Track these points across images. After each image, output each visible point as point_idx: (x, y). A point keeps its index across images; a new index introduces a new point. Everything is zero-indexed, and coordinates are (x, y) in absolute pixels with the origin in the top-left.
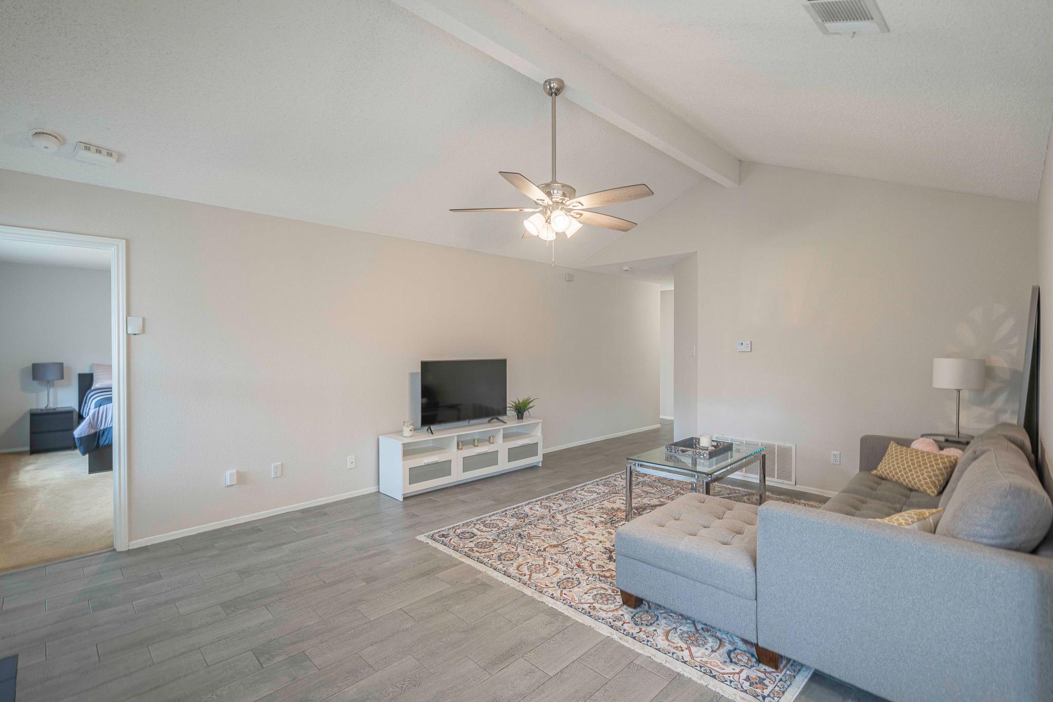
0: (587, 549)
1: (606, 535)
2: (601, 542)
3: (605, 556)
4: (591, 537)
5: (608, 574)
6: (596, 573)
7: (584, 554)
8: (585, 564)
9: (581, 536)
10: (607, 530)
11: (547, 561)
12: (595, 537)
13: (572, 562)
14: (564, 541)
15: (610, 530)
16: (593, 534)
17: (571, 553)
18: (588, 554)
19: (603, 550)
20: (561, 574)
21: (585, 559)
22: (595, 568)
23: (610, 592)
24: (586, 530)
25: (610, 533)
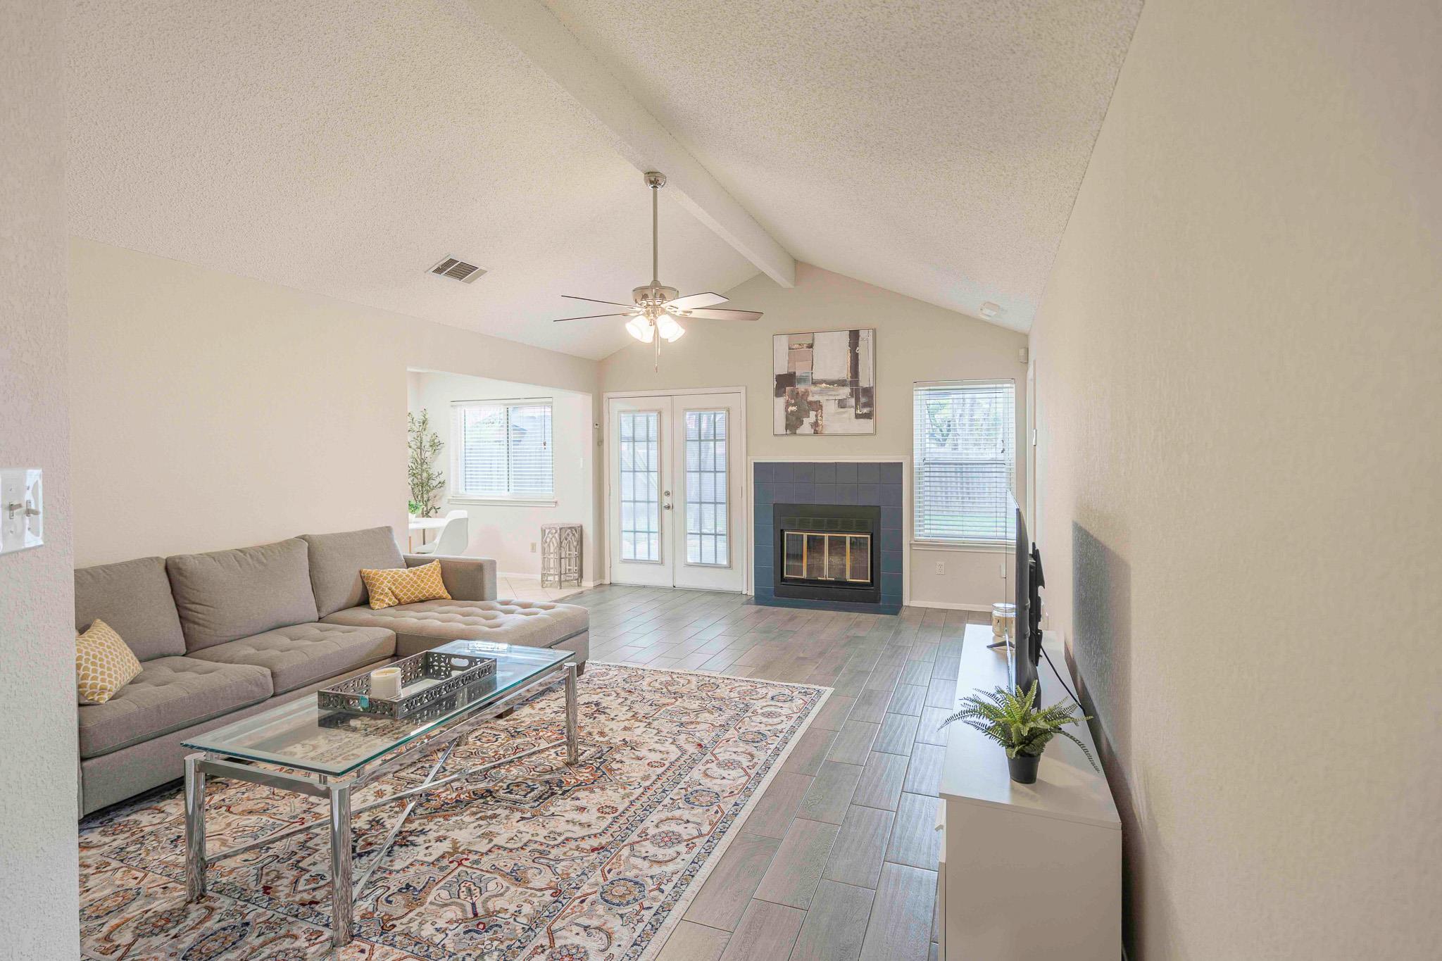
0: (628, 708)
1: (606, 730)
2: (613, 719)
3: (604, 705)
4: (626, 723)
5: (599, 690)
6: (610, 690)
7: (628, 702)
8: (623, 694)
9: (641, 721)
10: (607, 738)
11: (665, 690)
12: (622, 725)
13: (639, 694)
14: (659, 713)
15: (602, 739)
16: (625, 729)
17: (645, 701)
18: (624, 704)
19: (606, 711)
20: (645, 683)
21: (626, 699)
22: (613, 693)
23: (595, 679)
24: (638, 731)
25: (602, 734)
